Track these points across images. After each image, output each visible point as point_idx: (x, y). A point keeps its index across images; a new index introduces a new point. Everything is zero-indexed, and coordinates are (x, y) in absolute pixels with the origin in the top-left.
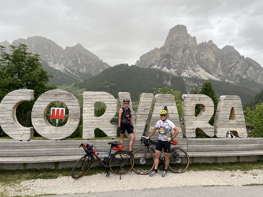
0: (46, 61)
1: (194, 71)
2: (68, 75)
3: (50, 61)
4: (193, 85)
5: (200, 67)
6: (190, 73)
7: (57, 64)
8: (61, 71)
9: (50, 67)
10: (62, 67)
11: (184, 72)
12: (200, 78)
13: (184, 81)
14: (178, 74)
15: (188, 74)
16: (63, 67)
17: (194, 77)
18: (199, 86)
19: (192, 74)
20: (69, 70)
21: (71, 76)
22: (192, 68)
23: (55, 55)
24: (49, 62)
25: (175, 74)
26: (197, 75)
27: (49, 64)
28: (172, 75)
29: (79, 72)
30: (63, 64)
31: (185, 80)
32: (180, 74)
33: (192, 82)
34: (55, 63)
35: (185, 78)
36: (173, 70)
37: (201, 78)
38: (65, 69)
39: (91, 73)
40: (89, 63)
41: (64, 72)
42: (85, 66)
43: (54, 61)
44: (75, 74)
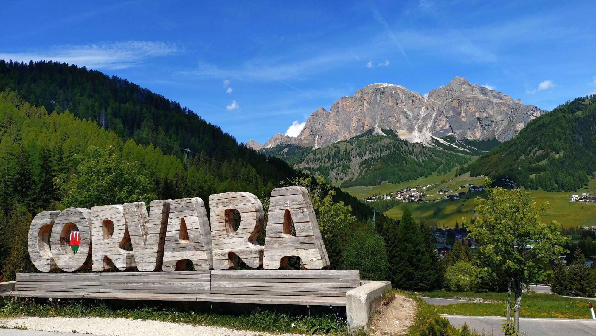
0: (393, 131)
2: (440, 151)
3: (399, 128)
7: (414, 131)
9: (402, 139)
10: (425, 136)
16: (429, 135)
20: (441, 141)
21: (449, 152)
23: (409, 113)
24: (398, 130)
27: (398, 134)
29: (466, 141)
30: (427, 130)
34: (411, 129)
38: (433, 138)
39: (495, 138)
40: (487, 116)
41: (431, 145)
42: (478, 123)
43: (407, 128)
44: (456, 147)
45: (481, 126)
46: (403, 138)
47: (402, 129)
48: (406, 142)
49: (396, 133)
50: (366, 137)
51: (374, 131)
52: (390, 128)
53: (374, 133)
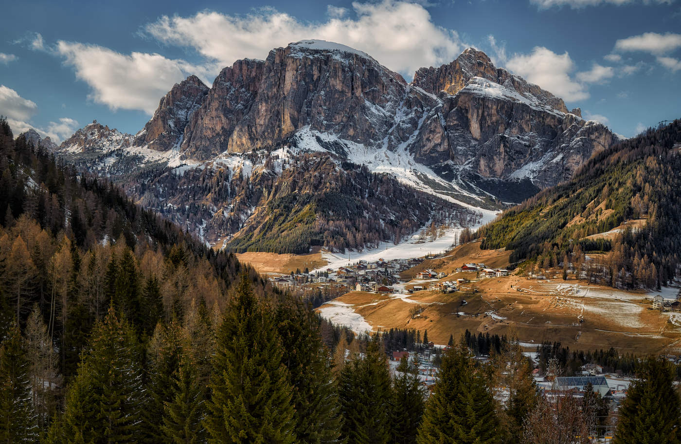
2: (428, 195)
3: (353, 138)
8: (401, 179)
9: (357, 164)
21: (444, 197)
27: (350, 152)
30: (406, 149)
43: (369, 140)
45: (506, 151)
46: (358, 160)
47: (359, 142)
48: (363, 170)
49: (346, 149)
51: (302, 140)
52: (334, 137)
53: (302, 144)
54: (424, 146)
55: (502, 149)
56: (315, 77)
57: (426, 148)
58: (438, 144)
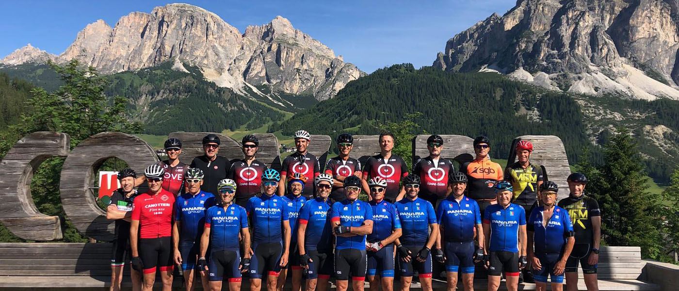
0: (198, 68)
1: (611, 75)
2: (253, 102)
3: (207, 66)
4: (609, 116)
5: (628, 64)
6: (598, 84)
7: (224, 72)
8: (236, 91)
9: (209, 81)
10: (237, 81)
11: (580, 78)
12: (630, 94)
13: (578, 107)
14: (560, 87)
15: (591, 84)
16: (241, 80)
17: (609, 94)
18: (627, 121)
19: (604, 85)
20: (255, 90)
21: (262, 104)
22: (602, 67)
23: (220, 49)
24: (204, 69)
25: (551, 88)
26: (620, 87)
27: (204, 74)
28: (541, 89)
29: (282, 93)
30: (240, 74)
31: (581, 102)
32: (567, 87)
33: (605, 108)
34: (220, 70)
35: (584, 95)
36: (547, 75)
37: (632, 96)
38: (246, 85)
39: (313, 95)
40: (308, 69)
41: (242, 93)
42: (297, 74)
43: (217, 67)
44: (270, 98)
45: (300, 78)
46: (210, 79)
47: (210, 68)
48: (213, 85)
49: (202, 72)
50: (163, 70)
51: (174, 64)
52: (194, 64)
53: (174, 68)
54: (251, 73)
55: (297, 77)
56: (183, 27)
57: (252, 74)
58: (259, 72)
